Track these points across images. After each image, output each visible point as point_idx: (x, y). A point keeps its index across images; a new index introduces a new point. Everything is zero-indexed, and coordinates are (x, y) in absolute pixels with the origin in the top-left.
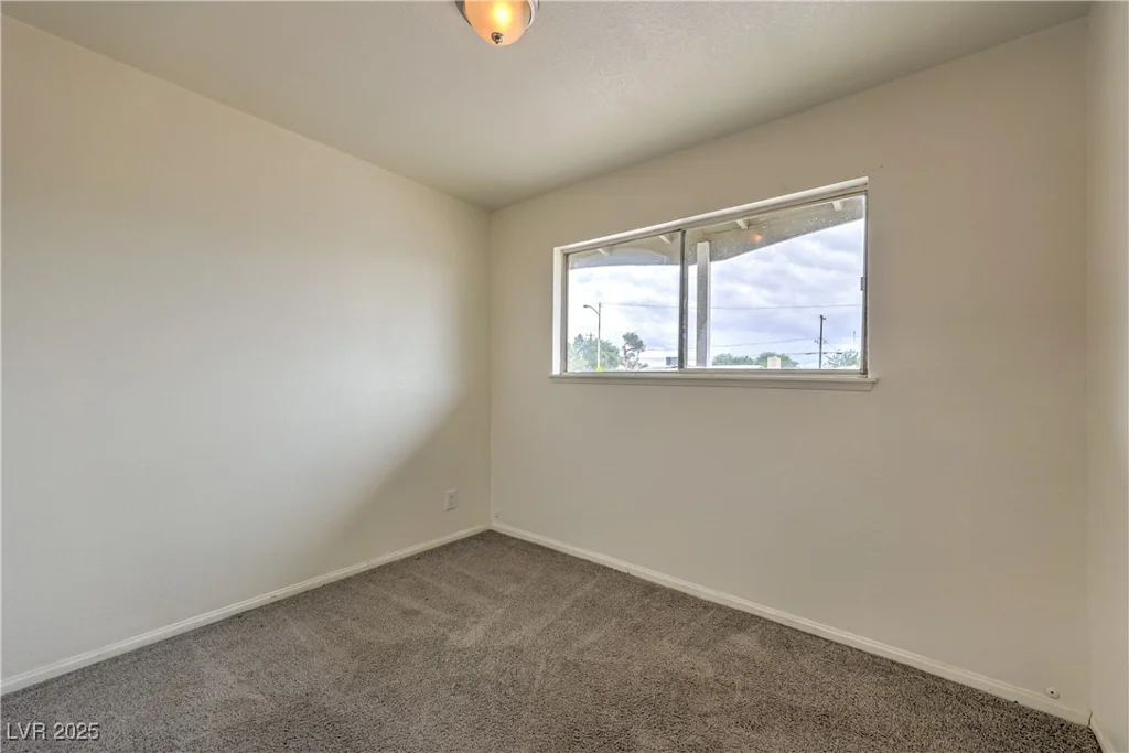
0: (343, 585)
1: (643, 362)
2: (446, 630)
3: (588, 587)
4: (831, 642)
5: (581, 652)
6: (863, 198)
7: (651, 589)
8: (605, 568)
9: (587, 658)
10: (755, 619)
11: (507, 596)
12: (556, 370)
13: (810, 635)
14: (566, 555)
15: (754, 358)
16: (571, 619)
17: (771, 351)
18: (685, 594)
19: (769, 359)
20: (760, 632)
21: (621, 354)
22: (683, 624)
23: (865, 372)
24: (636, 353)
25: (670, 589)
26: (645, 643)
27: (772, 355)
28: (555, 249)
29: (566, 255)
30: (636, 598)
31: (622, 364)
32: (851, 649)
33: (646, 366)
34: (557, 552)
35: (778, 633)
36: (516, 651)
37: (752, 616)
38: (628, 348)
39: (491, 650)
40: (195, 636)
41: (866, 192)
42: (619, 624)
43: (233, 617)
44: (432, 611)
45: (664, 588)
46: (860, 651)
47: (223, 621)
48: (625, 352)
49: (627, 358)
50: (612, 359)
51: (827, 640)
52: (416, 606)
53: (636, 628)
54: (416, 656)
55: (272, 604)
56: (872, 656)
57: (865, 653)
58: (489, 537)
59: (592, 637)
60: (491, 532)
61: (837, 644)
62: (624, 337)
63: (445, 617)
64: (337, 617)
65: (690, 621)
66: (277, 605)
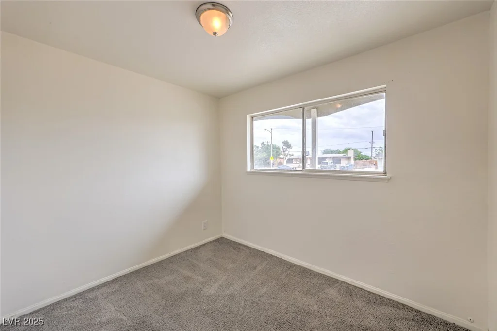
0: (159, 264)
1: (291, 153)
2: (202, 286)
3: (264, 265)
4: (370, 293)
5: (260, 297)
6: (385, 94)
7: (291, 266)
8: (272, 255)
9: (263, 300)
10: (337, 281)
11: (228, 270)
12: (249, 169)
13: (362, 289)
14: (255, 249)
15: (341, 151)
16: (255, 281)
17: (350, 147)
18: (306, 268)
19: (348, 151)
20: (339, 287)
21: (282, 150)
22: (305, 284)
23: (385, 173)
24: (288, 149)
25: (299, 266)
26: (288, 292)
27: (349, 149)
28: (247, 115)
29: (252, 118)
30: (284, 271)
31: (282, 155)
32: (379, 296)
33: (292, 155)
34: (251, 248)
35: (347, 288)
36: (231, 297)
37: (336, 279)
38: (284, 147)
39: (221, 296)
40: (98, 289)
41: (385, 91)
42: (276, 284)
43: (113, 280)
44: (197, 277)
45: (297, 265)
46: (384, 297)
47: (110, 281)
48: (283, 149)
49: (284, 152)
50: (277, 152)
51: (368, 292)
52: (189, 274)
53: (284, 285)
54: (189, 299)
55: (130, 273)
56: (389, 300)
57: (386, 298)
58: (221, 241)
59: (264, 290)
60: (222, 238)
61: (373, 293)
62: (283, 143)
63: (202, 280)
64: (157, 280)
65: (308, 282)
66: (131, 274)
